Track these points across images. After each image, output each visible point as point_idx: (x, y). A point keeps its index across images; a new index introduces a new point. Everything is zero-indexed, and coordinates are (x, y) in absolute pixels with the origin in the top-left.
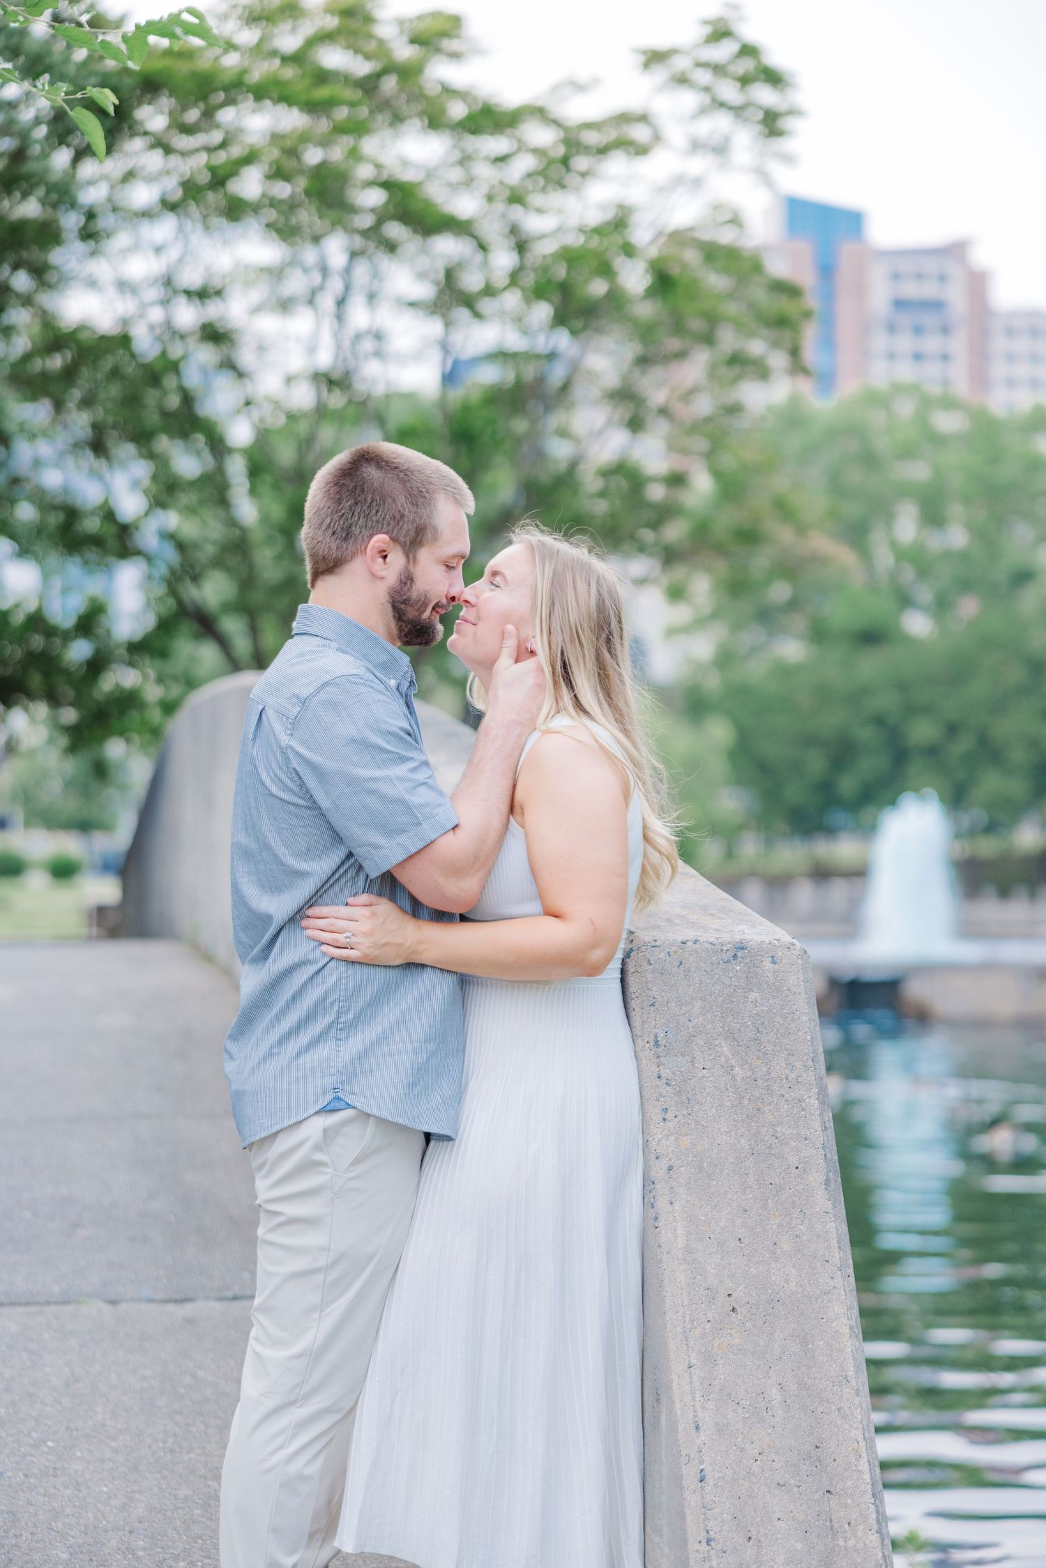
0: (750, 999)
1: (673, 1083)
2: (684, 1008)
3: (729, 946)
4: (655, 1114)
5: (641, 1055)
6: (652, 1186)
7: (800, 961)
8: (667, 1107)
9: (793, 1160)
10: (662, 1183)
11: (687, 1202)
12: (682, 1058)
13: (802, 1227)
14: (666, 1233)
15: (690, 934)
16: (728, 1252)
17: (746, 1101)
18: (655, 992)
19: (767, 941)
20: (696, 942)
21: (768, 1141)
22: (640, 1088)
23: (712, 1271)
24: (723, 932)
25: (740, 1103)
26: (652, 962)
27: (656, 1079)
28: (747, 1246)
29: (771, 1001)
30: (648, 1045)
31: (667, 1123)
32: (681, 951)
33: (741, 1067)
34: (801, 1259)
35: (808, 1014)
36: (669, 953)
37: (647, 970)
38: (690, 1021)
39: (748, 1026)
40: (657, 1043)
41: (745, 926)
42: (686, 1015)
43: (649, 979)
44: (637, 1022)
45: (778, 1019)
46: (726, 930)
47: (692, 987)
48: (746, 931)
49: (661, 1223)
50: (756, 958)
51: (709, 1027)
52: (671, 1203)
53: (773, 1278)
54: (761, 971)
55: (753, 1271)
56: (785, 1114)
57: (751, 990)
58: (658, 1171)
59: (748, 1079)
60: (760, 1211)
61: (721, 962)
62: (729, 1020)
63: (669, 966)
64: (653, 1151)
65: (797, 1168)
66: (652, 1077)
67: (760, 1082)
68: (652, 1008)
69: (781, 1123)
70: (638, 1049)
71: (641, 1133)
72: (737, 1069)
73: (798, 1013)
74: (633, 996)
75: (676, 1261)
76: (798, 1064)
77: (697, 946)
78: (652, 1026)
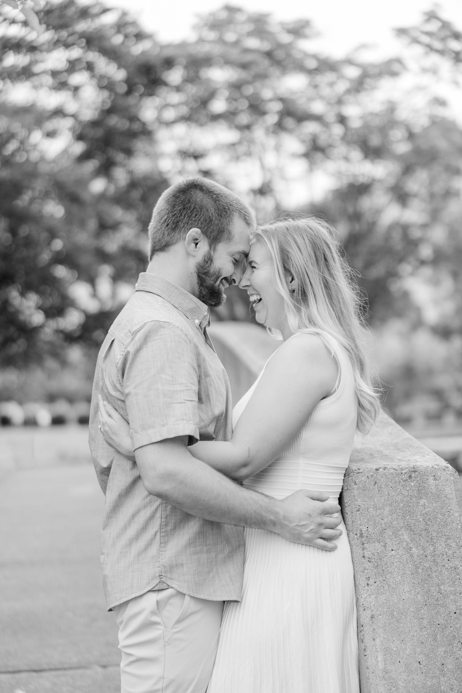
0: (421, 504)
1: (373, 560)
2: (378, 511)
3: (406, 471)
4: (362, 582)
5: (353, 542)
6: (362, 628)
7: (452, 478)
8: (370, 576)
9: (453, 608)
10: (368, 626)
11: (384, 638)
12: (378, 544)
13: (460, 653)
14: (371, 659)
15: (382, 463)
16: (412, 671)
17: (420, 571)
18: (359, 502)
19: (431, 466)
20: (385, 469)
21: (435, 596)
22: (353, 564)
23: (402, 684)
24: (403, 461)
25: (417, 572)
26: (357, 483)
27: (362, 558)
28: (424, 666)
29: (434, 505)
30: (356, 536)
31: (370, 586)
32: (375, 475)
33: (417, 548)
34: (460, 674)
35: (458, 512)
36: (368, 477)
37: (354, 488)
38: (382, 519)
39: (420, 521)
40: (361, 535)
41: (418, 456)
42: (380, 516)
43: (356, 494)
44: (349, 522)
45: (439, 516)
46: (406, 460)
47: (383, 498)
48: (418, 460)
49: (368, 653)
50: (424, 477)
51: (395, 523)
52: (374, 640)
53: (442, 688)
54: (427, 486)
55: (429, 683)
56: (446, 577)
57: (421, 498)
58: (365, 617)
59: (421, 556)
60: (432, 643)
61: (401, 481)
62: (407, 518)
63: (368, 485)
64: (362, 605)
65: (455, 613)
66: (360, 557)
67: (429, 557)
68: (358, 513)
69: (444, 584)
70: (350, 539)
71: (355, 593)
72: (414, 549)
73: (452, 511)
74: (346, 505)
75: (378, 678)
76: (453, 545)
77: (386, 471)
78: (359, 524)
